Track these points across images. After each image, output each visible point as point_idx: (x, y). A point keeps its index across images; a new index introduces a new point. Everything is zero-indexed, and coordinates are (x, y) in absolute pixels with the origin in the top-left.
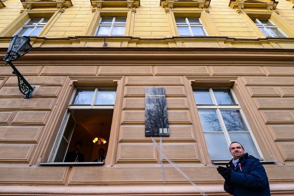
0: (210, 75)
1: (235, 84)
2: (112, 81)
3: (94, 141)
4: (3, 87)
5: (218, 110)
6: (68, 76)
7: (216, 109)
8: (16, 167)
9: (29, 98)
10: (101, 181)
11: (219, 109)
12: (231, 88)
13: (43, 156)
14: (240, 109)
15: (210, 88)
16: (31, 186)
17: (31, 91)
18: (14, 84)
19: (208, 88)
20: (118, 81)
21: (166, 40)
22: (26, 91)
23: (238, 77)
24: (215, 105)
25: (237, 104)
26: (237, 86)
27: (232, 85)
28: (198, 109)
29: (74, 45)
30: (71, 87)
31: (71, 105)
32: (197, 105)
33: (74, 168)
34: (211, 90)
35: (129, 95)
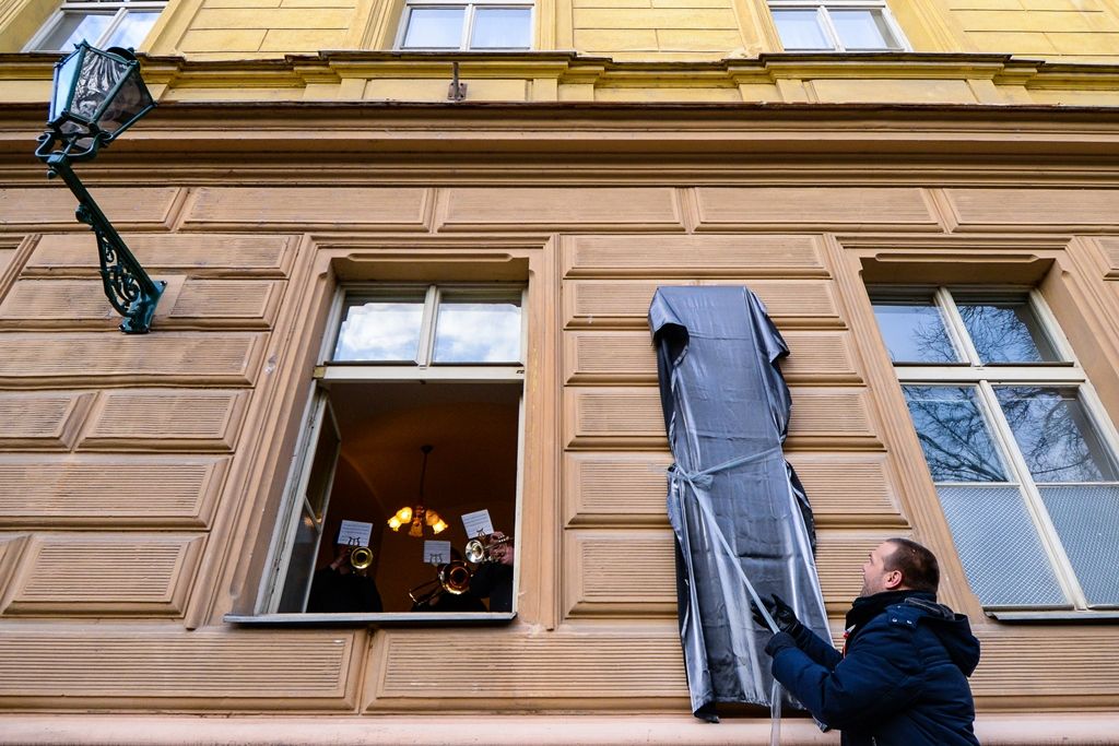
0: (942, 231)
1: (1056, 272)
2: (505, 256)
3: (394, 523)
4: (17, 284)
5: (987, 387)
6: (307, 235)
7: (978, 382)
8: (125, 634)
9: (146, 332)
10: (510, 694)
11: (989, 381)
12: (1034, 289)
13: (241, 586)
14: (1084, 381)
15: (939, 288)
16: (201, 715)
17: (148, 299)
18: (66, 271)
19: (932, 290)
20: (534, 257)
21: (730, 69)
22: (133, 299)
23: (1069, 240)
24: (968, 365)
25: (1068, 360)
26: (1066, 281)
27: (1040, 275)
28: (901, 381)
29: (315, 93)
30: (324, 284)
31: (327, 364)
32: (896, 365)
33: (385, 640)
34: (946, 300)
35: (590, 321)
